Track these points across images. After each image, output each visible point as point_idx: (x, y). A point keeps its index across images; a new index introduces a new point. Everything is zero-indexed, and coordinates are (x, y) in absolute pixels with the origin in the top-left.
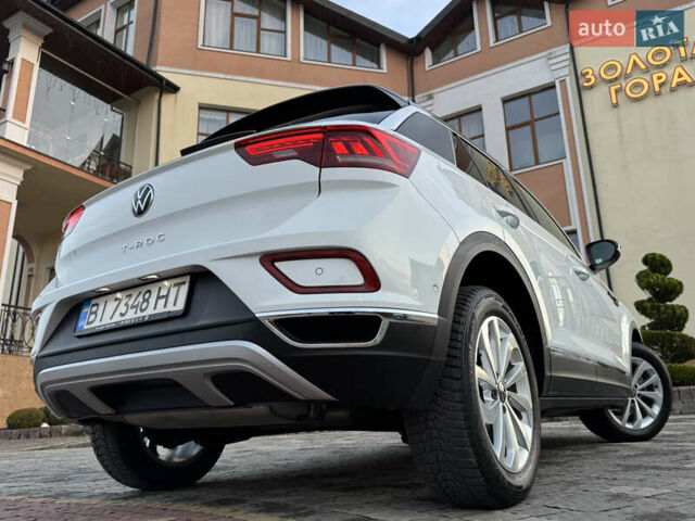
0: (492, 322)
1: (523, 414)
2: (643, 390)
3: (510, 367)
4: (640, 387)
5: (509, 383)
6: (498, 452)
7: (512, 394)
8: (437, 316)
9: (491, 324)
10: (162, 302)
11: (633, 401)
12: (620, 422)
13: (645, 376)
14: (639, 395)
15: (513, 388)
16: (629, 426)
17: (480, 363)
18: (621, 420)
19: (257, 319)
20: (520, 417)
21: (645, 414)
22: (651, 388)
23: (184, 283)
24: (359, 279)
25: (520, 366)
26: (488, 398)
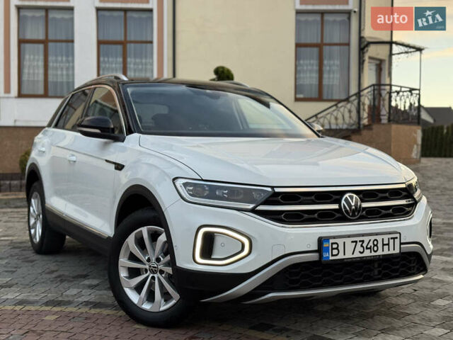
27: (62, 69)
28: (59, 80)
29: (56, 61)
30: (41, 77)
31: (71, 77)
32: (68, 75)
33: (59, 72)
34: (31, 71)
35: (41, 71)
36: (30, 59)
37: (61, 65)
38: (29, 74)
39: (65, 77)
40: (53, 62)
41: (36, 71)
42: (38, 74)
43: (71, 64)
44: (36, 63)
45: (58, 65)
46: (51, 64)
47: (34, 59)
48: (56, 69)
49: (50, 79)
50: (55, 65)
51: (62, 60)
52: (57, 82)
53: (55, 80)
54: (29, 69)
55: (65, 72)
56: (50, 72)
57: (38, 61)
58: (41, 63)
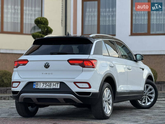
0: (106, 89)
1: (110, 104)
2: (149, 94)
3: (109, 96)
4: (148, 93)
5: (108, 99)
6: (105, 111)
7: (109, 101)
8: (98, 91)
9: (106, 90)
10: (54, 86)
11: (145, 97)
12: (140, 103)
13: (151, 90)
14: (147, 96)
15: (109, 100)
16: (143, 104)
17: (104, 97)
18: (141, 103)
19: (73, 92)
20: (109, 105)
21: (148, 101)
22: (152, 93)
23: (59, 83)
24: (88, 86)
25: (111, 96)
26: (104, 102)
27: (109, 17)
28: (107, 24)
29: (106, 12)
30: (96, 23)
31: (114, 22)
32: (113, 20)
33: (107, 19)
34: (90, 19)
35: (96, 19)
36: (89, 11)
37: (109, 14)
38: (89, 21)
39: (111, 22)
40: (103, 13)
41: (93, 19)
42: (94, 21)
43: (115, 13)
44: (93, 14)
45: (107, 14)
46: (102, 14)
47: (92, 11)
48: (105, 16)
49: (101, 23)
50: (105, 14)
51: (109, 11)
52: (106, 25)
53: (105, 24)
54: (89, 18)
55: (111, 19)
56: (101, 19)
57: (94, 12)
58: (96, 14)
